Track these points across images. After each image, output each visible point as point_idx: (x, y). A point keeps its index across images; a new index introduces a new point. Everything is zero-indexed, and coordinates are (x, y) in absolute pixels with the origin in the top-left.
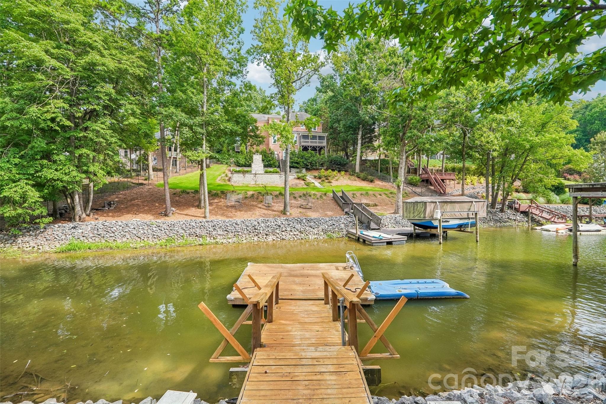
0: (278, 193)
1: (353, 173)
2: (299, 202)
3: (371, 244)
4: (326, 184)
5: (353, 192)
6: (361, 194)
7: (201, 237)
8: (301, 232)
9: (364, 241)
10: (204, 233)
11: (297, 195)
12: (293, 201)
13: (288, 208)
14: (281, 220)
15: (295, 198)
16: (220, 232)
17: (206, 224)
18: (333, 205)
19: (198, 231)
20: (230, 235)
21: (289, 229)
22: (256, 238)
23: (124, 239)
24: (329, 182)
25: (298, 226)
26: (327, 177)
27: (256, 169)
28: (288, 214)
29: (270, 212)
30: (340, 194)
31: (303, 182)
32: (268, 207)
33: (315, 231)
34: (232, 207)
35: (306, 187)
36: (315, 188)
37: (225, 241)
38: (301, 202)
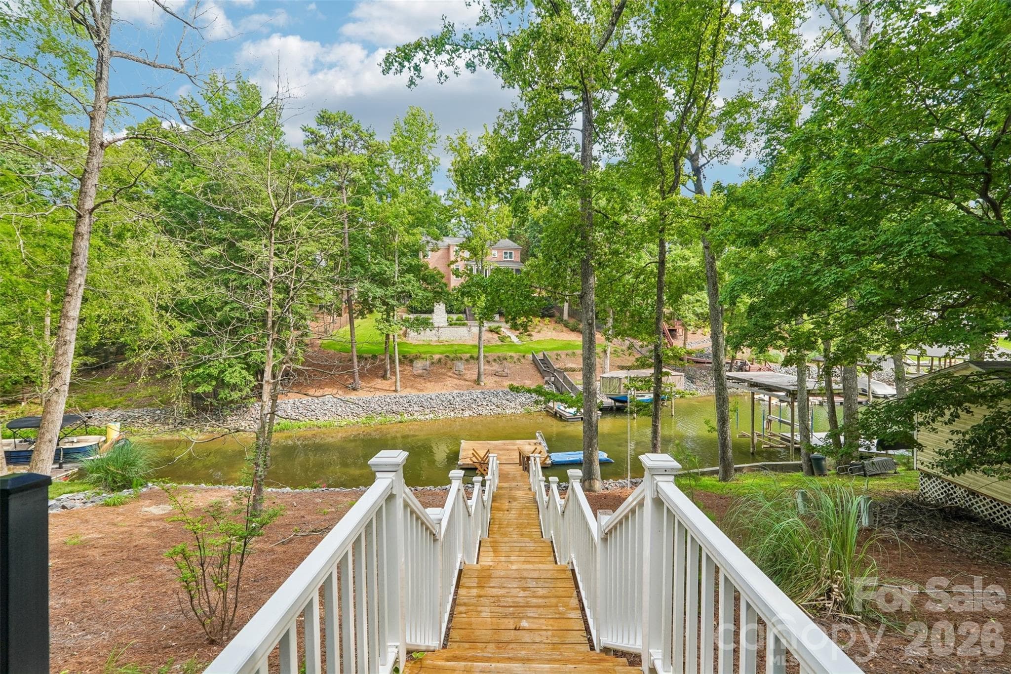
0: (468, 355)
1: (560, 321)
2: (494, 368)
3: (566, 420)
4: (526, 338)
5: (555, 352)
6: (567, 355)
7: (397, 413)
8: (497, 406)
9: (561, 416)
10: (400, 409)
11: (490, 359)
12: (486, 367)
13: (483, 377)
14: (477, 393)
15: (488, 362)
16: (416, 409)
17: (401, 400)
18: (532, 371)
19: (395, 408)
20: (427, 411)
21: (485, 403)
22: (452, 414)
23: (326, 418)
24: (530, 335)
25: (494, 400)
26: (525, 327)
27: (438, 320)
28: (482, 384)
29: (462, 383)
30: (540, 356)
31: (496, 336)
32: (460, 376)
33: (513, 405)
34: (420, 376)
35: (499, 343)
36: (512, 345)
37: (422, 418)
38: (496, 367)
